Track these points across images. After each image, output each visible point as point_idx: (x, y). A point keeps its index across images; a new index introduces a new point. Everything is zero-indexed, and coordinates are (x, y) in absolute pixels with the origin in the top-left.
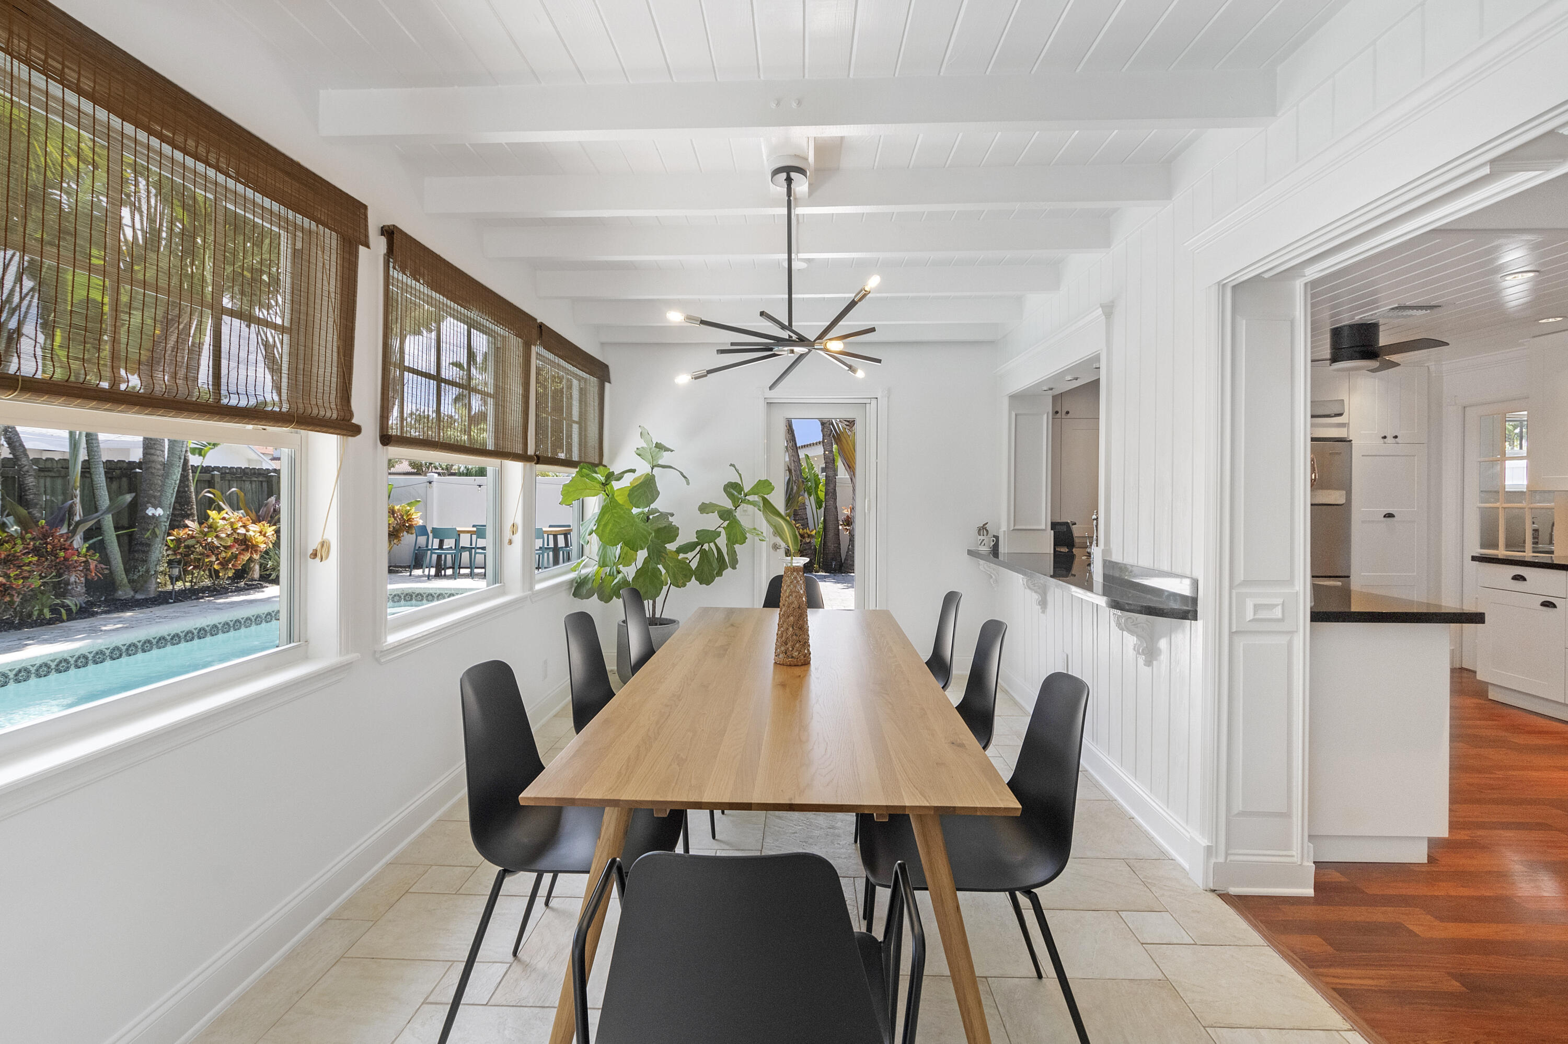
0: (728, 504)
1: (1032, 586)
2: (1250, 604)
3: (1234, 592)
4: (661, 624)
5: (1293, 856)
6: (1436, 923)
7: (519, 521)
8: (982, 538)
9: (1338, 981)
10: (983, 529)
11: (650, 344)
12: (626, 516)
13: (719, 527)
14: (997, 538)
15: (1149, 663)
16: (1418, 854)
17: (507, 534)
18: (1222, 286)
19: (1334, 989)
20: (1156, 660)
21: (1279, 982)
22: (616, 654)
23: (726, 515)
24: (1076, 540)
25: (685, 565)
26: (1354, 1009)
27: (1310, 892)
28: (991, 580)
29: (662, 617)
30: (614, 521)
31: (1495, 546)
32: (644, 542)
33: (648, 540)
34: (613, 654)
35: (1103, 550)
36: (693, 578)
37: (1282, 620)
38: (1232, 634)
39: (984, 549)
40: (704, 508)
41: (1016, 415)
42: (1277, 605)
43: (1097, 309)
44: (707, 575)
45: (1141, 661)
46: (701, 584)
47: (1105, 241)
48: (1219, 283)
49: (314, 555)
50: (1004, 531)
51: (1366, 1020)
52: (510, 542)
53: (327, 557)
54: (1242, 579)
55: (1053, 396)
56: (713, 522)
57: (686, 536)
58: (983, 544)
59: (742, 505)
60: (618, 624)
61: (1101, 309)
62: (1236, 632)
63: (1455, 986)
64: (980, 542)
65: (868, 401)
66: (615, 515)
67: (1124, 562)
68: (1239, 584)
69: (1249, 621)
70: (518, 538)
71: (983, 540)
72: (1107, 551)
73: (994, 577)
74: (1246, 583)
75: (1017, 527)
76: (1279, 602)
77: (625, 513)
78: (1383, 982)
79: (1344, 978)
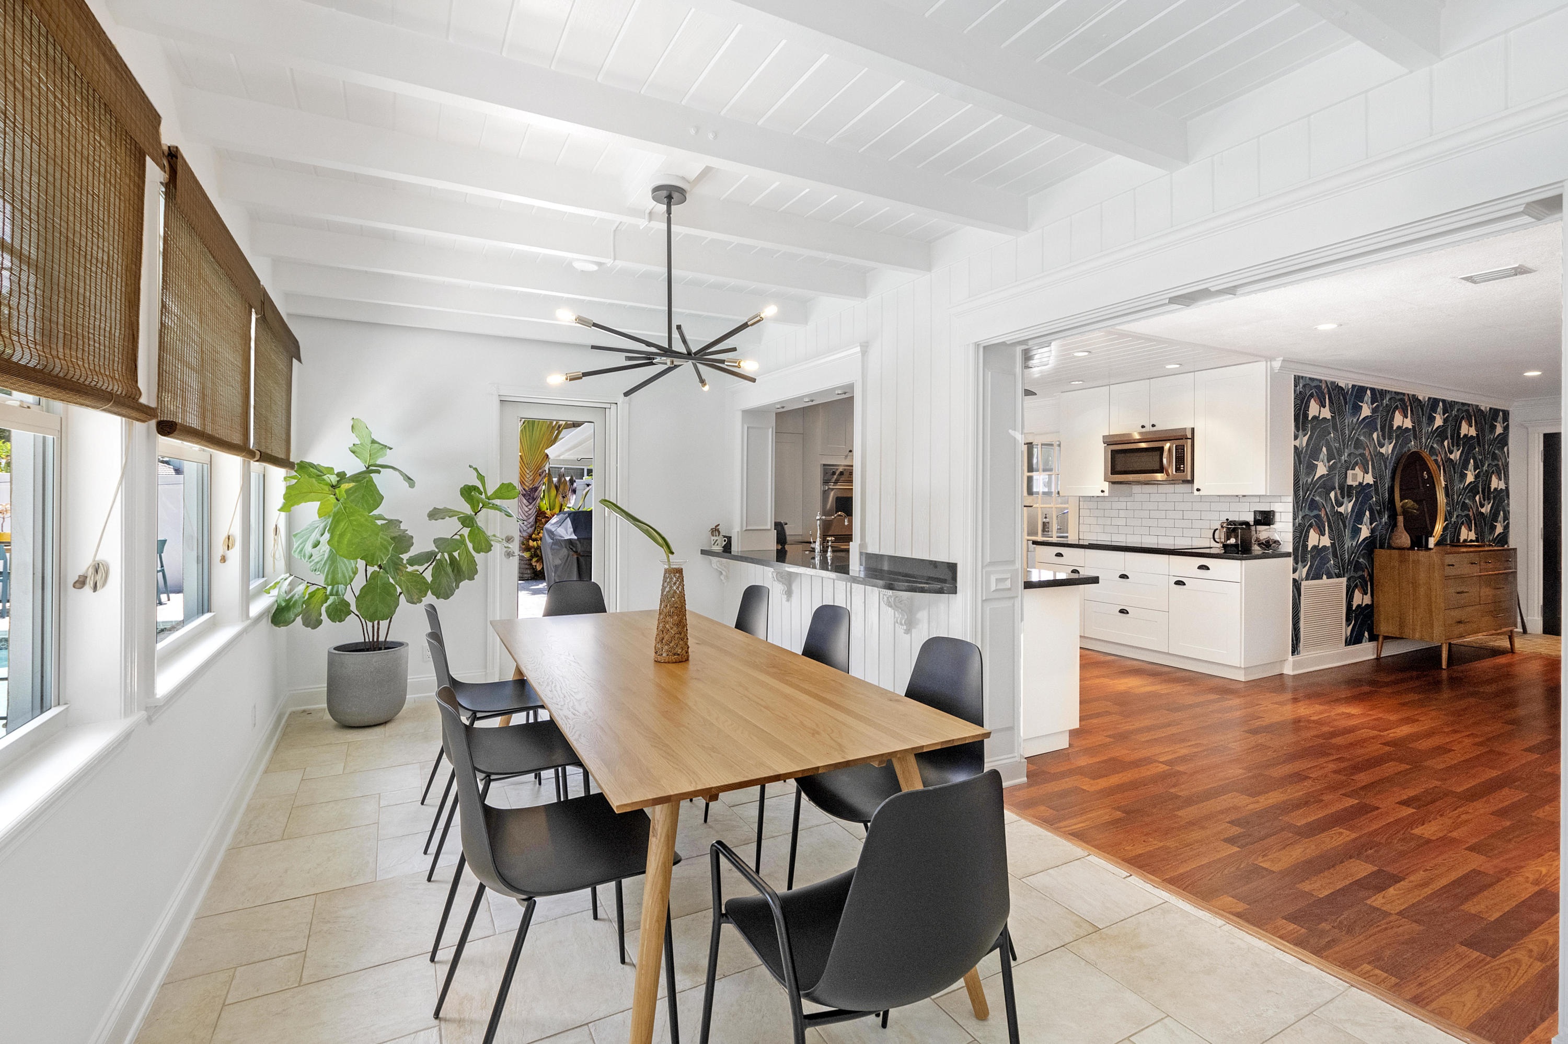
0: (467, 509)
1: (780, 579)
2: (993, 579)
3: (984, 571)
4: (386, 649)
5: (1015, 757)
6: (1092, 782)
7: (237, 531)
8: (715, 538)
9: (1068, 829)
10: (715, 531)
11: (352, 321)
12: (369, 524)
13: (456, 534)
14: (729, 538)
15: (908, 631)
16: (1062, 743)
17: (219, 548)
18: (977, 345)
19: (1069, 834)
20: (915, 628)
21: (1039, 839)
22: (326, 689)
23: (467, 521)
24: (788, 538)
25: (418, 578)
26: (1085, 842)
27: (1025, 779)
28: (722, 577)
29: (387, 640)
30: (354, 530)
31: (1036, 534)
32: (384, 554)
33: (388, 550)
34: (323, 689)
35: (860, 545)
36: (430, 592)
37: (1009, 589)
38: (983, 601)
39: (718, 548)
40: (435, 514)
41: (748, 428)
42: (1007, 579)
43: (857, 347)
44: (445, 589)
45: (901, 630)
46: (438, 598)
47: (863, 292)
48: (976, 343)
49: (81, 582)
50: (738, 532)
51: (1093, 846)
52: (224, 559)
53: (104, 585)
54: (989, 561)
55: (776, 414)
56: (450, 528)
57: (422, 544)
58: (716, 544)
59: (484, 510)
60: (329, 652)
61: (859, 347)
62: (986, 600)
63: (1119, 814)
64: (713, 543)
65: (608, 406)
66: (355, 523)
67: (881, 553)
68: (986, 565)
69: (994, 591)
70: (235, 555)
71: (717, 540)
72: (863, 545)
73: (724, 573)
74: (992, 563)
75: (749, 528)
76: (1007, 577)
77: (366, 520)
78: (1088, 823)
79: (1070, 826)
